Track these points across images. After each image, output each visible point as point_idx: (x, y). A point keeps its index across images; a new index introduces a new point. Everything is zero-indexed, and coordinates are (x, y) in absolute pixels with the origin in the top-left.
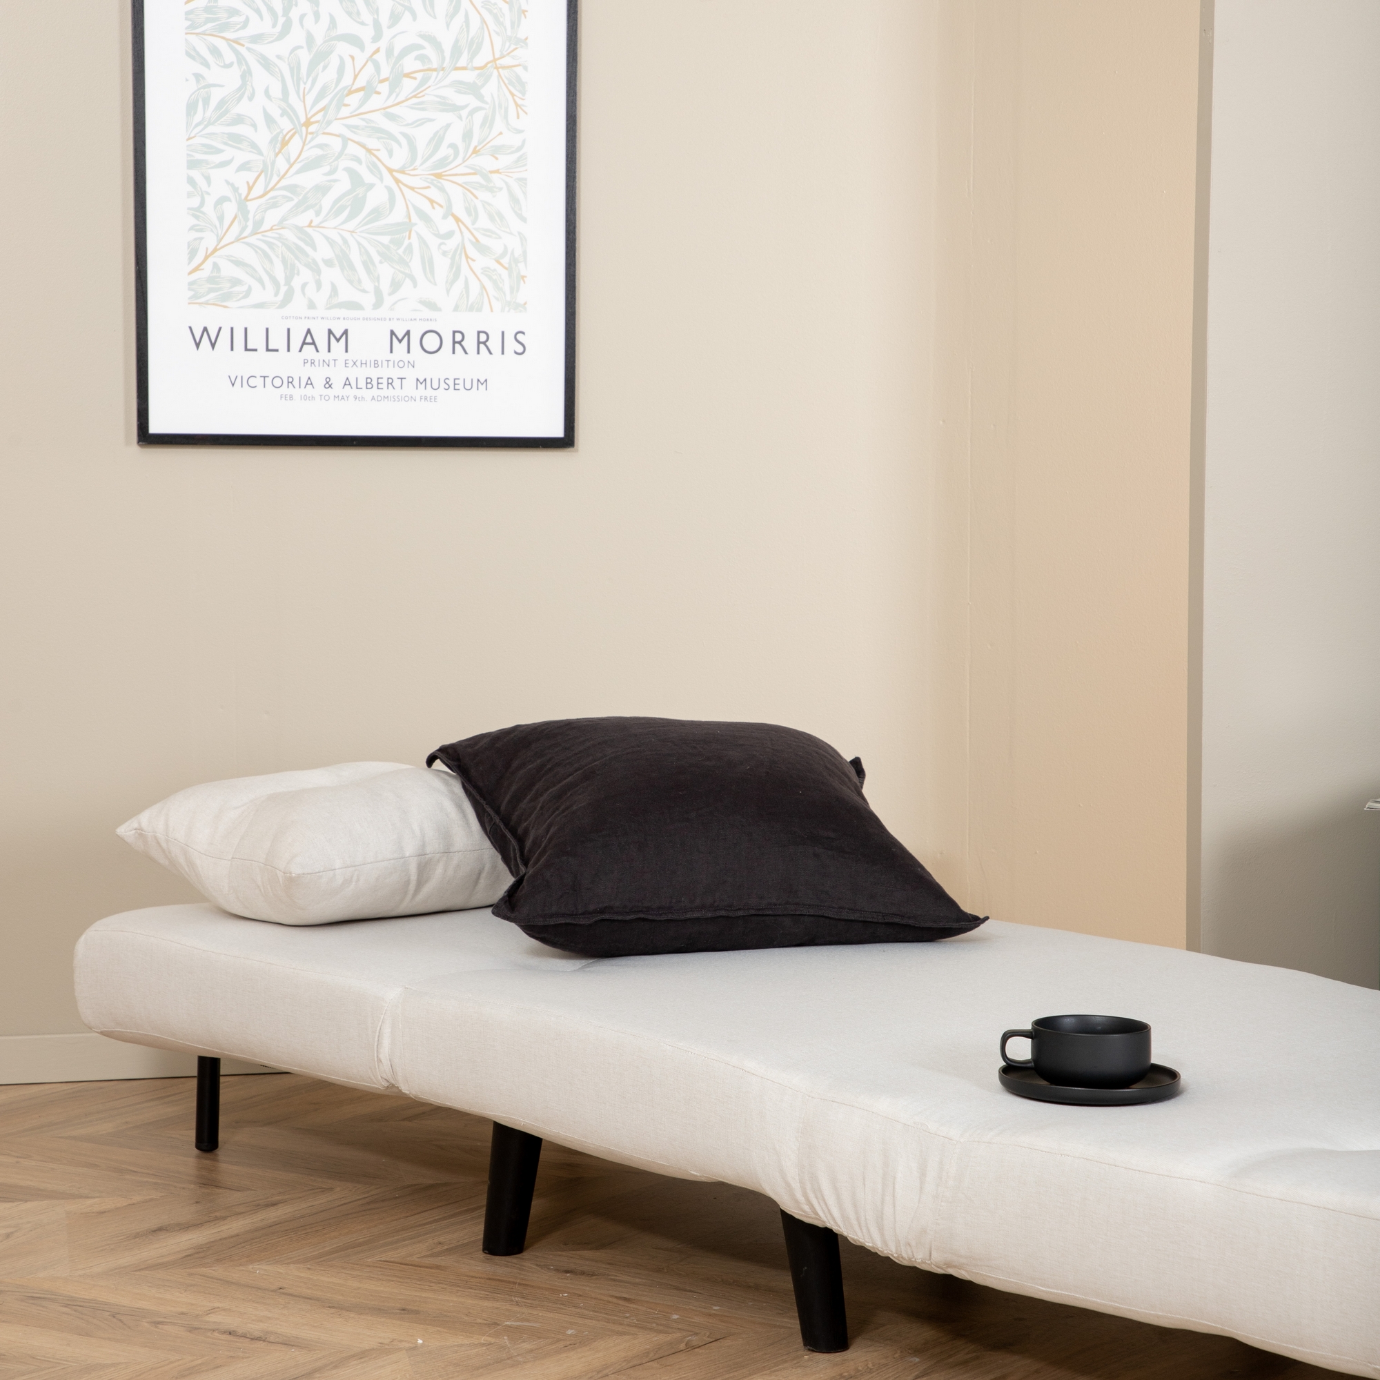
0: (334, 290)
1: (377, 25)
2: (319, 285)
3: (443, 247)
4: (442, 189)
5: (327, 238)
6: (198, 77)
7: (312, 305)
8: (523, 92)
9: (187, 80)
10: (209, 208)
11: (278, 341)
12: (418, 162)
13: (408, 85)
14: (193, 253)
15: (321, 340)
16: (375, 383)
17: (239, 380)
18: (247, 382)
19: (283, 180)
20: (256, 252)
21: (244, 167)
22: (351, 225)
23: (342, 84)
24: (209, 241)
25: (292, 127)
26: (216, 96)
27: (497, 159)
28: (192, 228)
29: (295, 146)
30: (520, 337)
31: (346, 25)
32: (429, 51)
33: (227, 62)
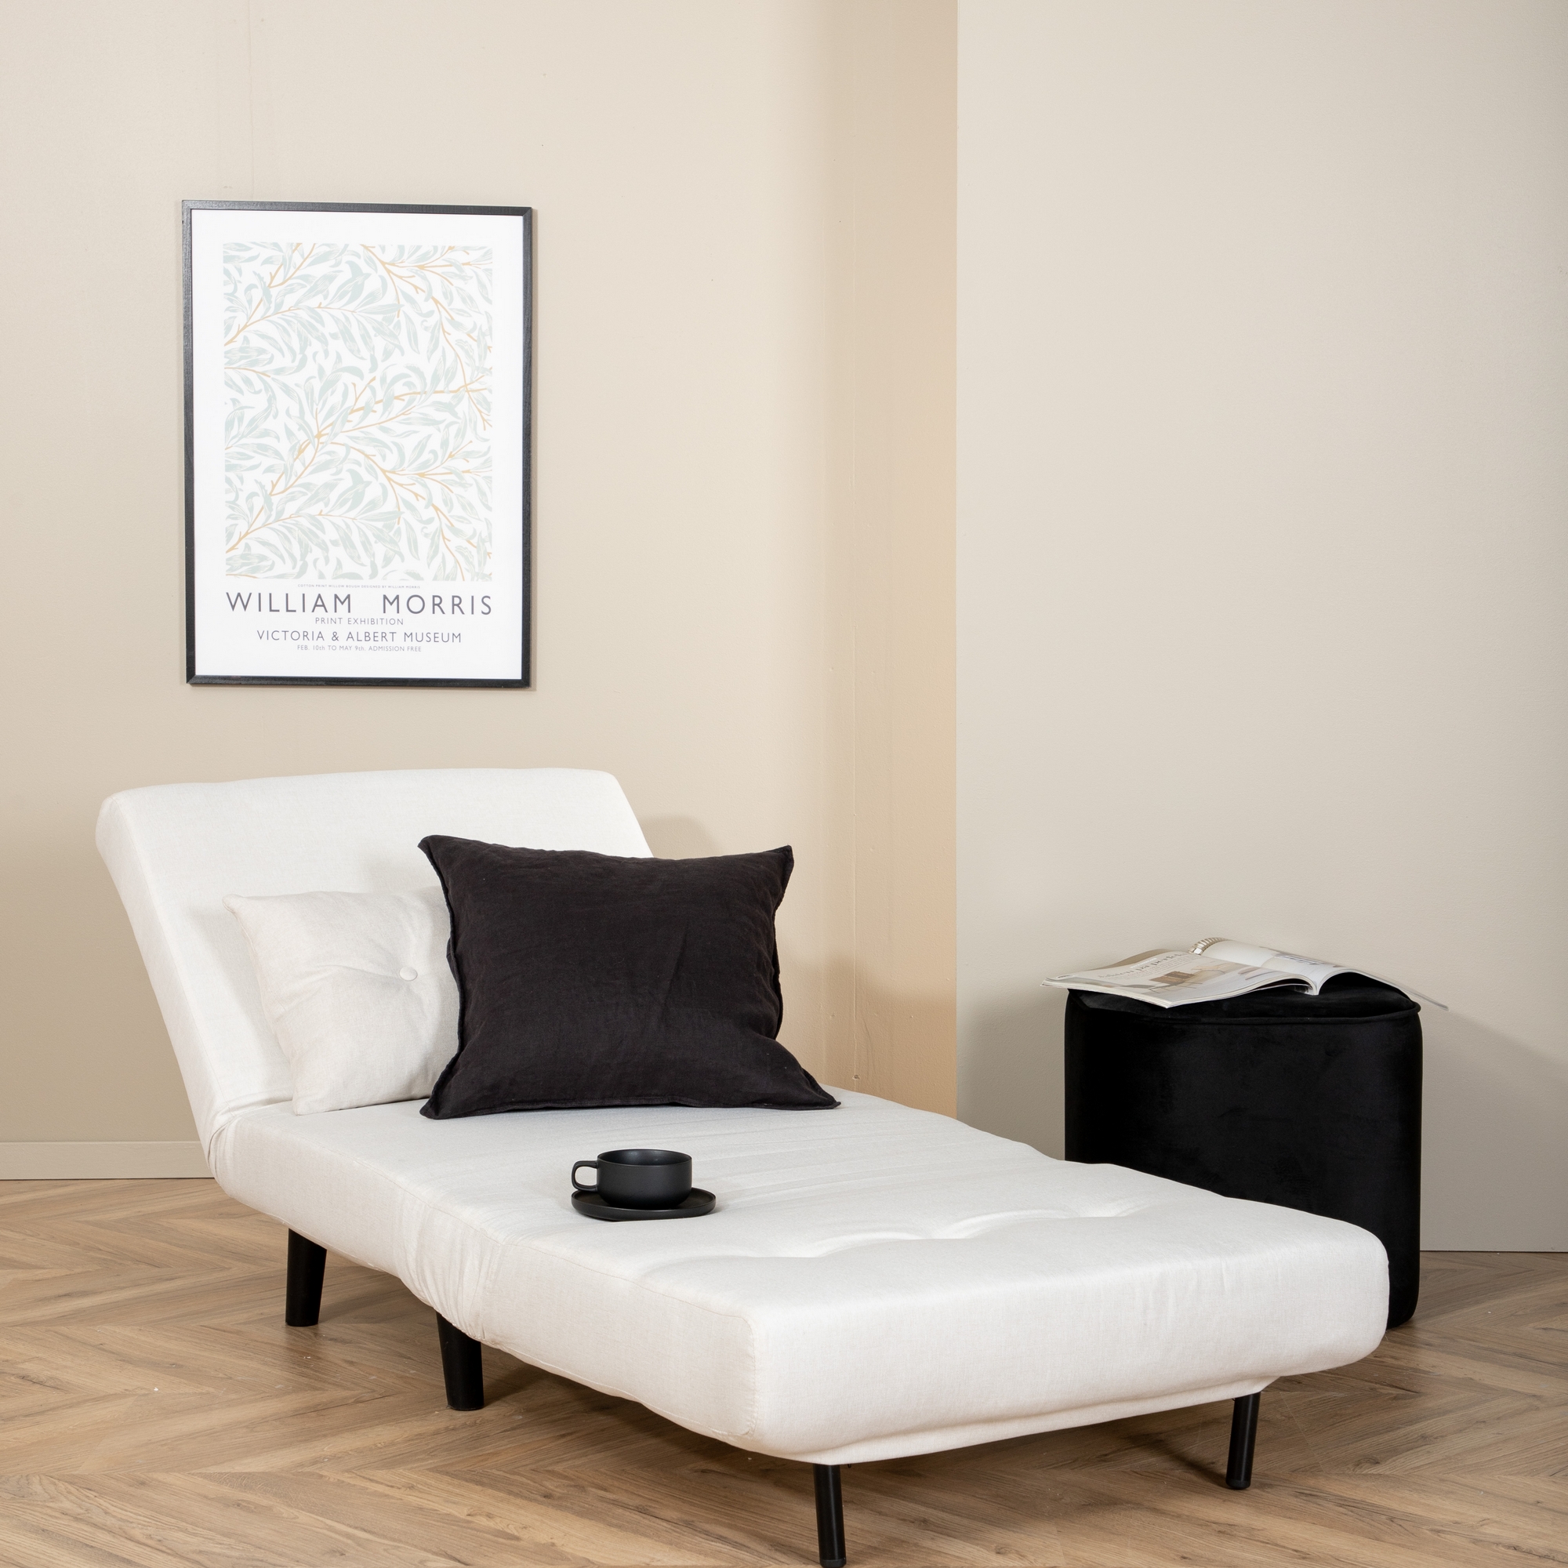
0: (339, 564)
1: (373, 359)
2: (327, 560)
3: (424, 530)
4: (425, 486)
5: (333, 524)
6: (234, 401)
7: (321, 576)
8: (489, 410)
9: (226, 404)
10: (242, 502)
11: (295, 603)
12: (406, 465)
13: (398, 406)
14: (230, 536)
15: (329, 604)
16: (372, 636)
17: (265, 633)
18: (272, 635)
19: (299, 480)
20: (278, 535)
21: (269, 470)
22: (352, 514)
23: (346, 406)
24: (243, 526)
25: (307, 438)
26: (249, 415)
27: (468, 461)
28: (229, 517)
29: (309, 452)
30: (486, 600)
31: (349, 360)
32: (414, 379)
33: (257, 390)
